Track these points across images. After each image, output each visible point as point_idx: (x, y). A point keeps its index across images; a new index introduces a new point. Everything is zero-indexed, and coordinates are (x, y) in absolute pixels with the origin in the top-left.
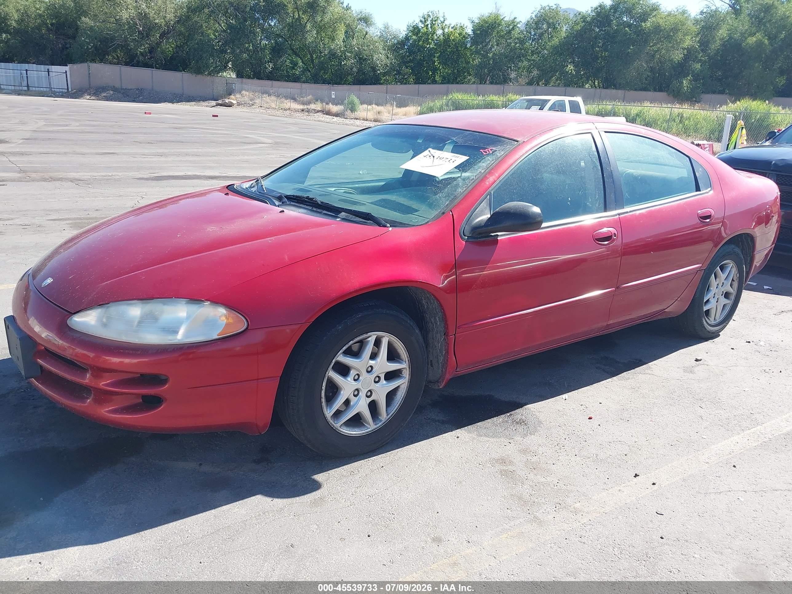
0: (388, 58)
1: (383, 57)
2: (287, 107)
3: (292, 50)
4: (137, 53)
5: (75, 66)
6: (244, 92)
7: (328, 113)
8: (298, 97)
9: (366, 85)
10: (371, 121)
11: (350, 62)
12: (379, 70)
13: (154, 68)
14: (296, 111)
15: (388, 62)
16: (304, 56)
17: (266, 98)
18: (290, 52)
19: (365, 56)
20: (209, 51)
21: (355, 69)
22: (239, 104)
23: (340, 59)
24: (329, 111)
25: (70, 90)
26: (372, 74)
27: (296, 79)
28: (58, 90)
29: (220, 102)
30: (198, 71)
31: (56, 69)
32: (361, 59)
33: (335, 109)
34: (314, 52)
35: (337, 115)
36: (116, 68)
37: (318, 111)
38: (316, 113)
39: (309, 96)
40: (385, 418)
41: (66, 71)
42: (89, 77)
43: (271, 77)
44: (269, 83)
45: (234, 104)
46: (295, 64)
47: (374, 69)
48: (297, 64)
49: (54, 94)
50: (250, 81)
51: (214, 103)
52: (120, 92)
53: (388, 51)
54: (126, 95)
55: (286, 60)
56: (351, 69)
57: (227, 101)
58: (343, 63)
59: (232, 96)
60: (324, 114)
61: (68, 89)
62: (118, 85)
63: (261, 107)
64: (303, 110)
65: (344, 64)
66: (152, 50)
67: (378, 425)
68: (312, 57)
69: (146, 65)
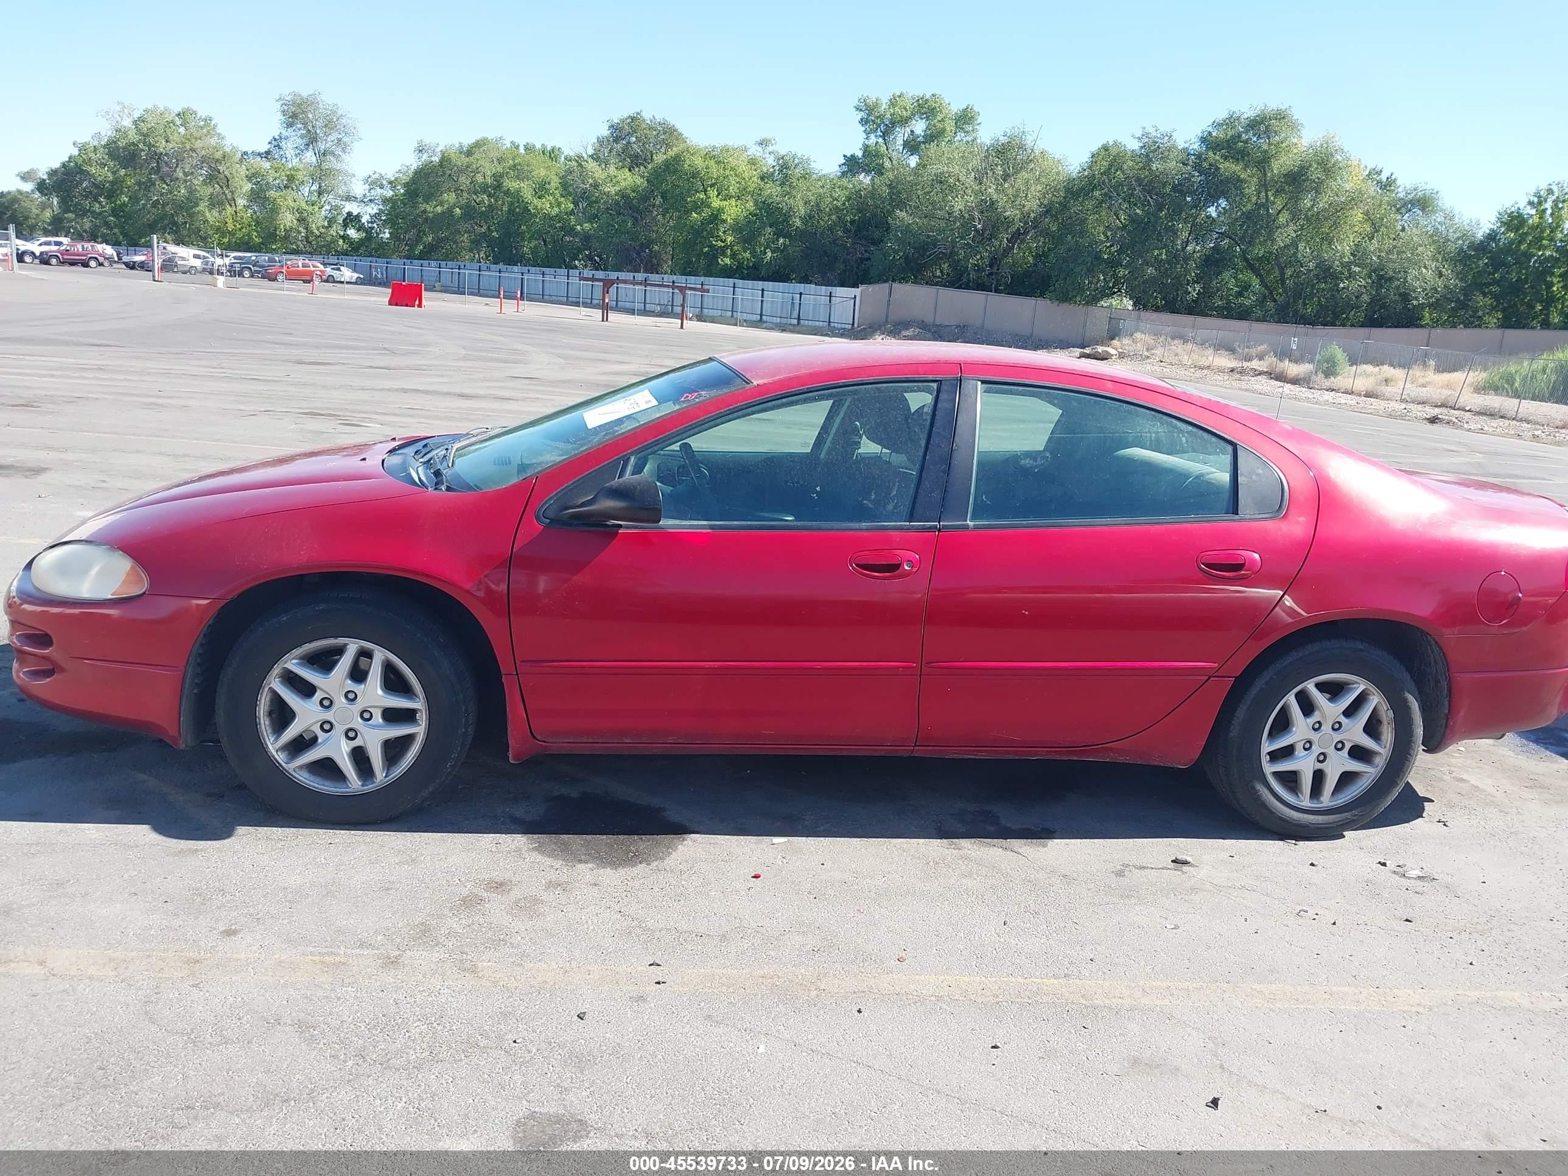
0: (1441, 275)
1: (1428, 274)
2: (1206, 364)
3: (1246, 260)
4: (967, 267)
5: (870, 289)
6: (1138, 335)
7: (1281, 377)
8: (1239, 346)
9: (1387, 327)
10: (1360, 395)
11: (1356, 285)
12: (1416, 298)
13: (991, 291)
14: (1221, 370)
15: (1440, 283)
16: (1269, 273)
17: (1177, 346)
18: (1241, 264)
19: (1391, 273)
20: (1087, 262)
21: (1365, 298)
22: (1121, 356)
23: (1336, 277)
24: (1282, 373)
25: (856, 325)
26: (1400, 307)
27: (1243, 314)
28: (839, 326)
29: (1087, 351)
30: (1065, 298)
31: (842, 292)
32: (1380, 277)
33: (1294, 369)
34: (1289, 264)
35: (1295, 381)
36: (931, 290)
37: (1261, 374)
38: (1257, 375)
39: (1262, 345)
40: (381, 780)
41: (855, 296)
42: (888, 305)
43: (1195, 309)
44: (1189, 319)
45: (1113, 355)
46: (1246, 287)
47: (1405, 297)
48: (1250, 286)
49: (832, 332)
50: (1155, 316)
51: (1078, 351)
52: (929, 331)
53: (1444, 263)
54: (938, 335)
55: (1229, 280)
56: (1356, 297)
57: (1100, 349)
58: (1342, 285)
59: (1115, 342)
60: (1271, 378)
61: (853, 324)
62: (929, 319)
63: (1162, 362)
64: (1232, 371)
65: (1344, 288)
66: (994, 261)
67: (366, 787)
68: (1282, 274)
69: (981, 287)
